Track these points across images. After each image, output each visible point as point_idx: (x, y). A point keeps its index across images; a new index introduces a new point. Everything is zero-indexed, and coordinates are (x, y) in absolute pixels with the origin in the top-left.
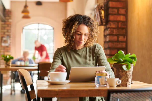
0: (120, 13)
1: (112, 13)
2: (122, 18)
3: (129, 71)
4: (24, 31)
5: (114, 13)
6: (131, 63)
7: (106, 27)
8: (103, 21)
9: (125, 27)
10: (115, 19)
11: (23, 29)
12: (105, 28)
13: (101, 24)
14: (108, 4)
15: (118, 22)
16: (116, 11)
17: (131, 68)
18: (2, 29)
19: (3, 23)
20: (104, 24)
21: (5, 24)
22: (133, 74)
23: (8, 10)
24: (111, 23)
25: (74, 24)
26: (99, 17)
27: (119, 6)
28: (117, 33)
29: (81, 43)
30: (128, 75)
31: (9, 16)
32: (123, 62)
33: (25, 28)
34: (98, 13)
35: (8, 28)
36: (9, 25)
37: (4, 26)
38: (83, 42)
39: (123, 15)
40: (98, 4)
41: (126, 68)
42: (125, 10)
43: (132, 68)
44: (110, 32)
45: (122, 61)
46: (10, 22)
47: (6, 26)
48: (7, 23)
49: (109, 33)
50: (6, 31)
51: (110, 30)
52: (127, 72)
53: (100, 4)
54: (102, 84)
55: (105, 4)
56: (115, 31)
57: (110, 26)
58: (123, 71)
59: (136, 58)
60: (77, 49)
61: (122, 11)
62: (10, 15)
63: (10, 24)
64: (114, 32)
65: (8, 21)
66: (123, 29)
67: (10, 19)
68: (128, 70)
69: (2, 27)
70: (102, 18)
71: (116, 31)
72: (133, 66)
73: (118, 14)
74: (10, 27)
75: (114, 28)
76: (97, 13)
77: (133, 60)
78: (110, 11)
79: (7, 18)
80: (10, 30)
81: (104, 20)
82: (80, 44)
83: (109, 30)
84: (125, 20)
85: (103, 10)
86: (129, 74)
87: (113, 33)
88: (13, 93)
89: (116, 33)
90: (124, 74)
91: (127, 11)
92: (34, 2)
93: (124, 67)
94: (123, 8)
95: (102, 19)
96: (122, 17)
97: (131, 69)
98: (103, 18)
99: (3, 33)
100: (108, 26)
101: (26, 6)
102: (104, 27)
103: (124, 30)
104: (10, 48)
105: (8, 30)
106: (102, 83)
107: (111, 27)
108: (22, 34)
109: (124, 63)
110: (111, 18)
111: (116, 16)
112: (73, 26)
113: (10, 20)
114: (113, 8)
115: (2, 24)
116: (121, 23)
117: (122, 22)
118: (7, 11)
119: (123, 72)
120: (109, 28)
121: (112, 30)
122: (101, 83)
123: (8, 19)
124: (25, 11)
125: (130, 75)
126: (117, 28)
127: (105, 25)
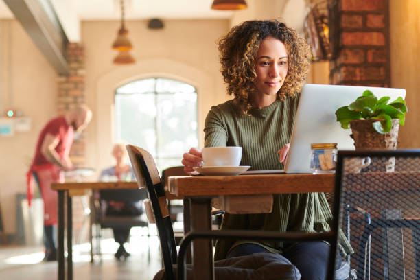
0: (369, 25)
1: (349, 26)
2: (375, 39)
3: (389, 135)
4: (118, 98)
5: (353, 26)
6: (394, 116)
7: (336, 64)
8: (327, 48)
9: (384, 61)
10: (358, 43)
11: (115, 93)
12: (333, 67)
13: (323, 56)
14: (337, 5)
15: (366, 48)
16: (359, 20)
17: (393, 128)
18: (60, 96)
19: (63, 79)
20: (330, 55)
21: (67, 82)
22: (398, 143)
23: (76, 44)
24: (349, 53)
25: (248, 40)
26: (316, 40)
27: (366, 8)
28: (364, 78)
29: (273, 85)
30: (387, 145)
31: (77, 61)
32: (373, 116)
33: (120, 90)
34: (314, 30)
35: (77, 93)
36: (79, 84)
37: (66, 86)
38: (277, 84)
39: (378, 30)
40: (313, 5)
41: (382, 129)
42: (382, 17)
43: (397, 128)
44: (346, 76)
45: (372, 112)
46: (82, 76)
47: (71, 86)
48: (74, 79)
49: (342, 79)
50: (70, 99)
51: (344, 72)
52: (384, 139)
53: (317, 5)
54: (326, 168)
55: (332, 6)
56: (358, 72)
57: (346, 59)
58: (374, 135)
59: (405, 104)
60: (261, 108)
61: (376, 21)
62: (80, 58)
63: (82, 82)
64: (355, 76)
65: (76, 75)
66: (378, 66)
67: (81, 68)
68: (385, 133)
69: (60, 90)
70: (324, 40)
71: (360, 72)
72: (398, 125)
73: (366, 29)
74: (82, 89)
75: (355, 66)
76: (311, 28)
77: (399, 110)
78: (345, 21)
79: (74, 65)
80: (82, 96)
81: (328, 45)
82: (271, 86)
83: (343, 70)
84: (382, 43)
85: (326, 24)
86: (391, 142)
87: (354, 79)
88: (96, 258)
89: (361, 77)
90: (378, 141)
91: (387, 21)
92: (143, 21)
93: (377, 126)
94: (376, 13)
95: (325, 44)
96: (375, 35)
97: (395, 131)
98: (328, 42)
99: (62, 106)
100: (341, 60)
101: (123, 31)
102: (330, 66)
103: (382, 69)
104: (83, 145)
105: (76, 97)
106: (326, 165)
107: (348, 62)
108: (112, 108)
109: (376, 116)
110: (348, 39)
111: (359, 34)
112: (248, 44)
113: (81, 72)
114: (351, 13)
115: (60, 83)
116: (373, 51)
117: (377, 48)
118: (73, 46)
119: (375, 139)
120: (342, 65)
121: (351, 69)
122: (323, 167)
123: (76, 69)
124: (122, 42)
125: (392, 144)
126: (364, 65)
127: (334, 59)
